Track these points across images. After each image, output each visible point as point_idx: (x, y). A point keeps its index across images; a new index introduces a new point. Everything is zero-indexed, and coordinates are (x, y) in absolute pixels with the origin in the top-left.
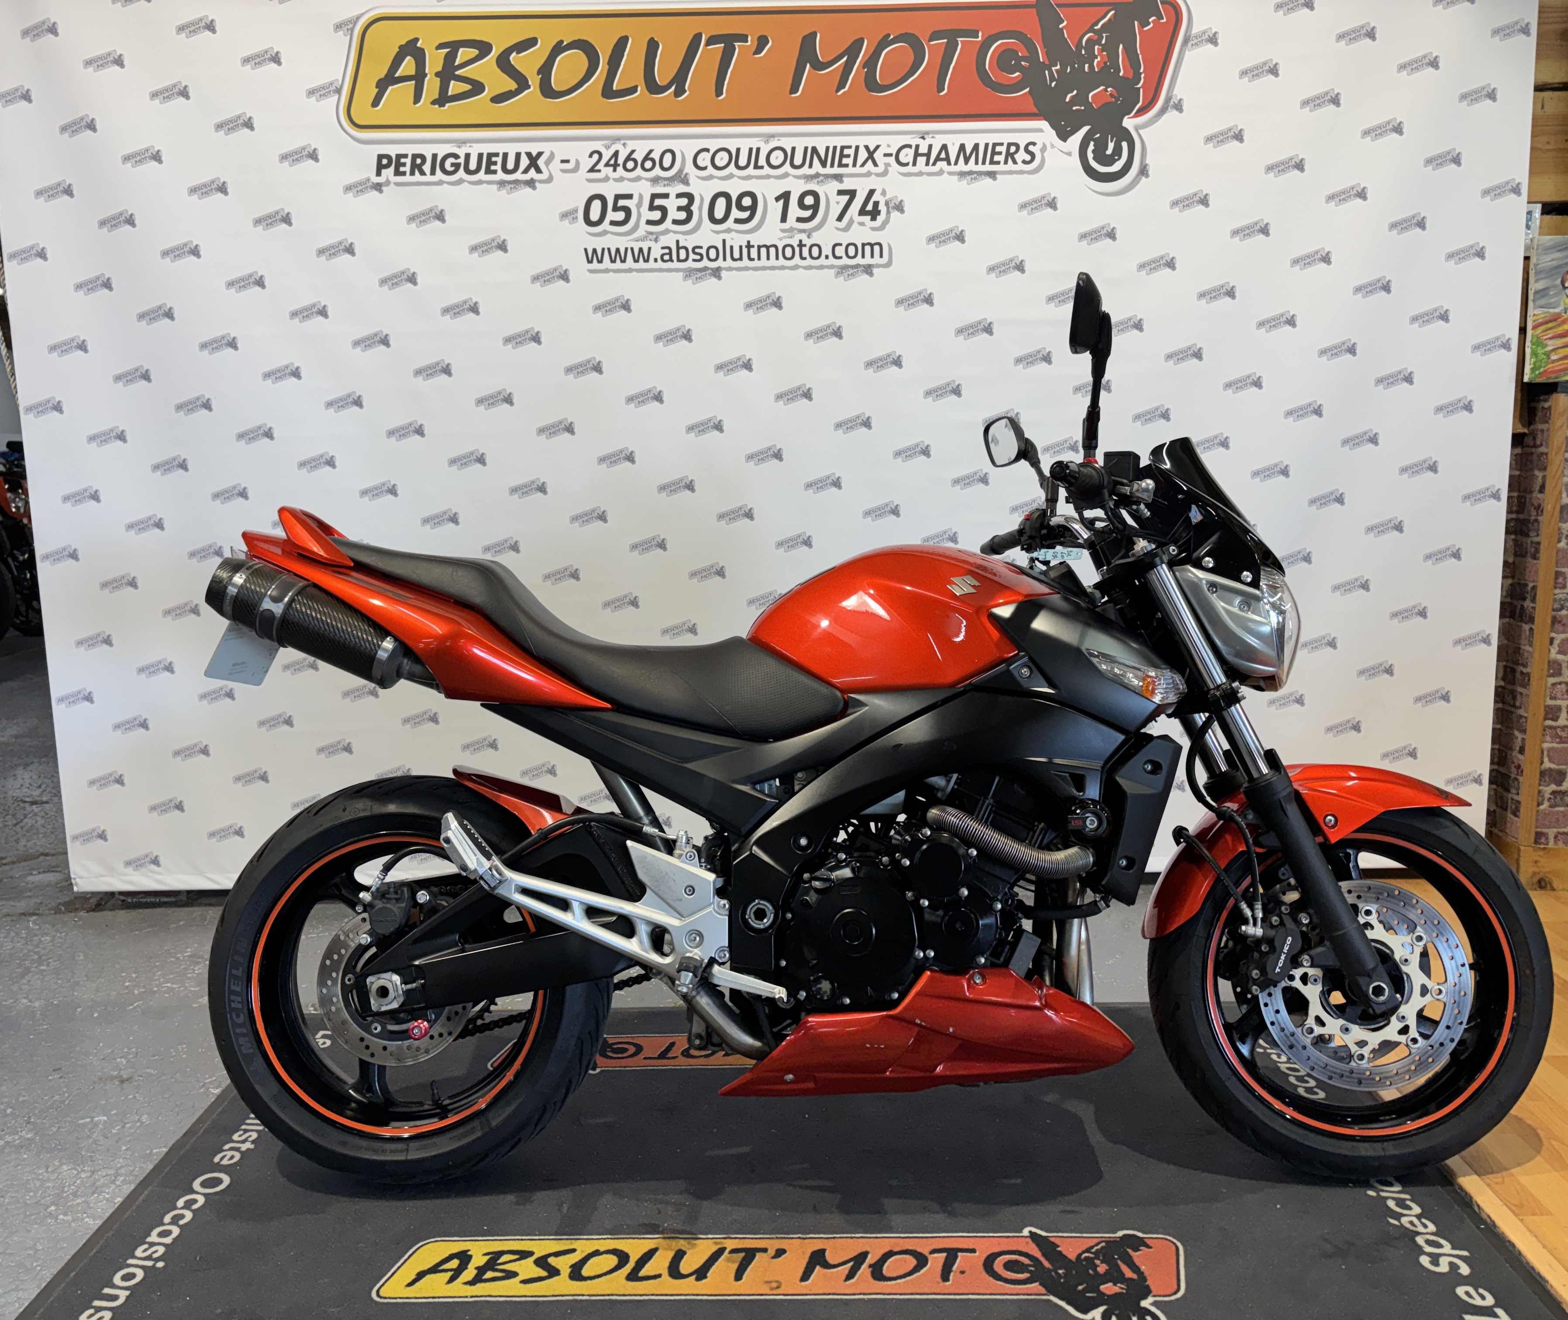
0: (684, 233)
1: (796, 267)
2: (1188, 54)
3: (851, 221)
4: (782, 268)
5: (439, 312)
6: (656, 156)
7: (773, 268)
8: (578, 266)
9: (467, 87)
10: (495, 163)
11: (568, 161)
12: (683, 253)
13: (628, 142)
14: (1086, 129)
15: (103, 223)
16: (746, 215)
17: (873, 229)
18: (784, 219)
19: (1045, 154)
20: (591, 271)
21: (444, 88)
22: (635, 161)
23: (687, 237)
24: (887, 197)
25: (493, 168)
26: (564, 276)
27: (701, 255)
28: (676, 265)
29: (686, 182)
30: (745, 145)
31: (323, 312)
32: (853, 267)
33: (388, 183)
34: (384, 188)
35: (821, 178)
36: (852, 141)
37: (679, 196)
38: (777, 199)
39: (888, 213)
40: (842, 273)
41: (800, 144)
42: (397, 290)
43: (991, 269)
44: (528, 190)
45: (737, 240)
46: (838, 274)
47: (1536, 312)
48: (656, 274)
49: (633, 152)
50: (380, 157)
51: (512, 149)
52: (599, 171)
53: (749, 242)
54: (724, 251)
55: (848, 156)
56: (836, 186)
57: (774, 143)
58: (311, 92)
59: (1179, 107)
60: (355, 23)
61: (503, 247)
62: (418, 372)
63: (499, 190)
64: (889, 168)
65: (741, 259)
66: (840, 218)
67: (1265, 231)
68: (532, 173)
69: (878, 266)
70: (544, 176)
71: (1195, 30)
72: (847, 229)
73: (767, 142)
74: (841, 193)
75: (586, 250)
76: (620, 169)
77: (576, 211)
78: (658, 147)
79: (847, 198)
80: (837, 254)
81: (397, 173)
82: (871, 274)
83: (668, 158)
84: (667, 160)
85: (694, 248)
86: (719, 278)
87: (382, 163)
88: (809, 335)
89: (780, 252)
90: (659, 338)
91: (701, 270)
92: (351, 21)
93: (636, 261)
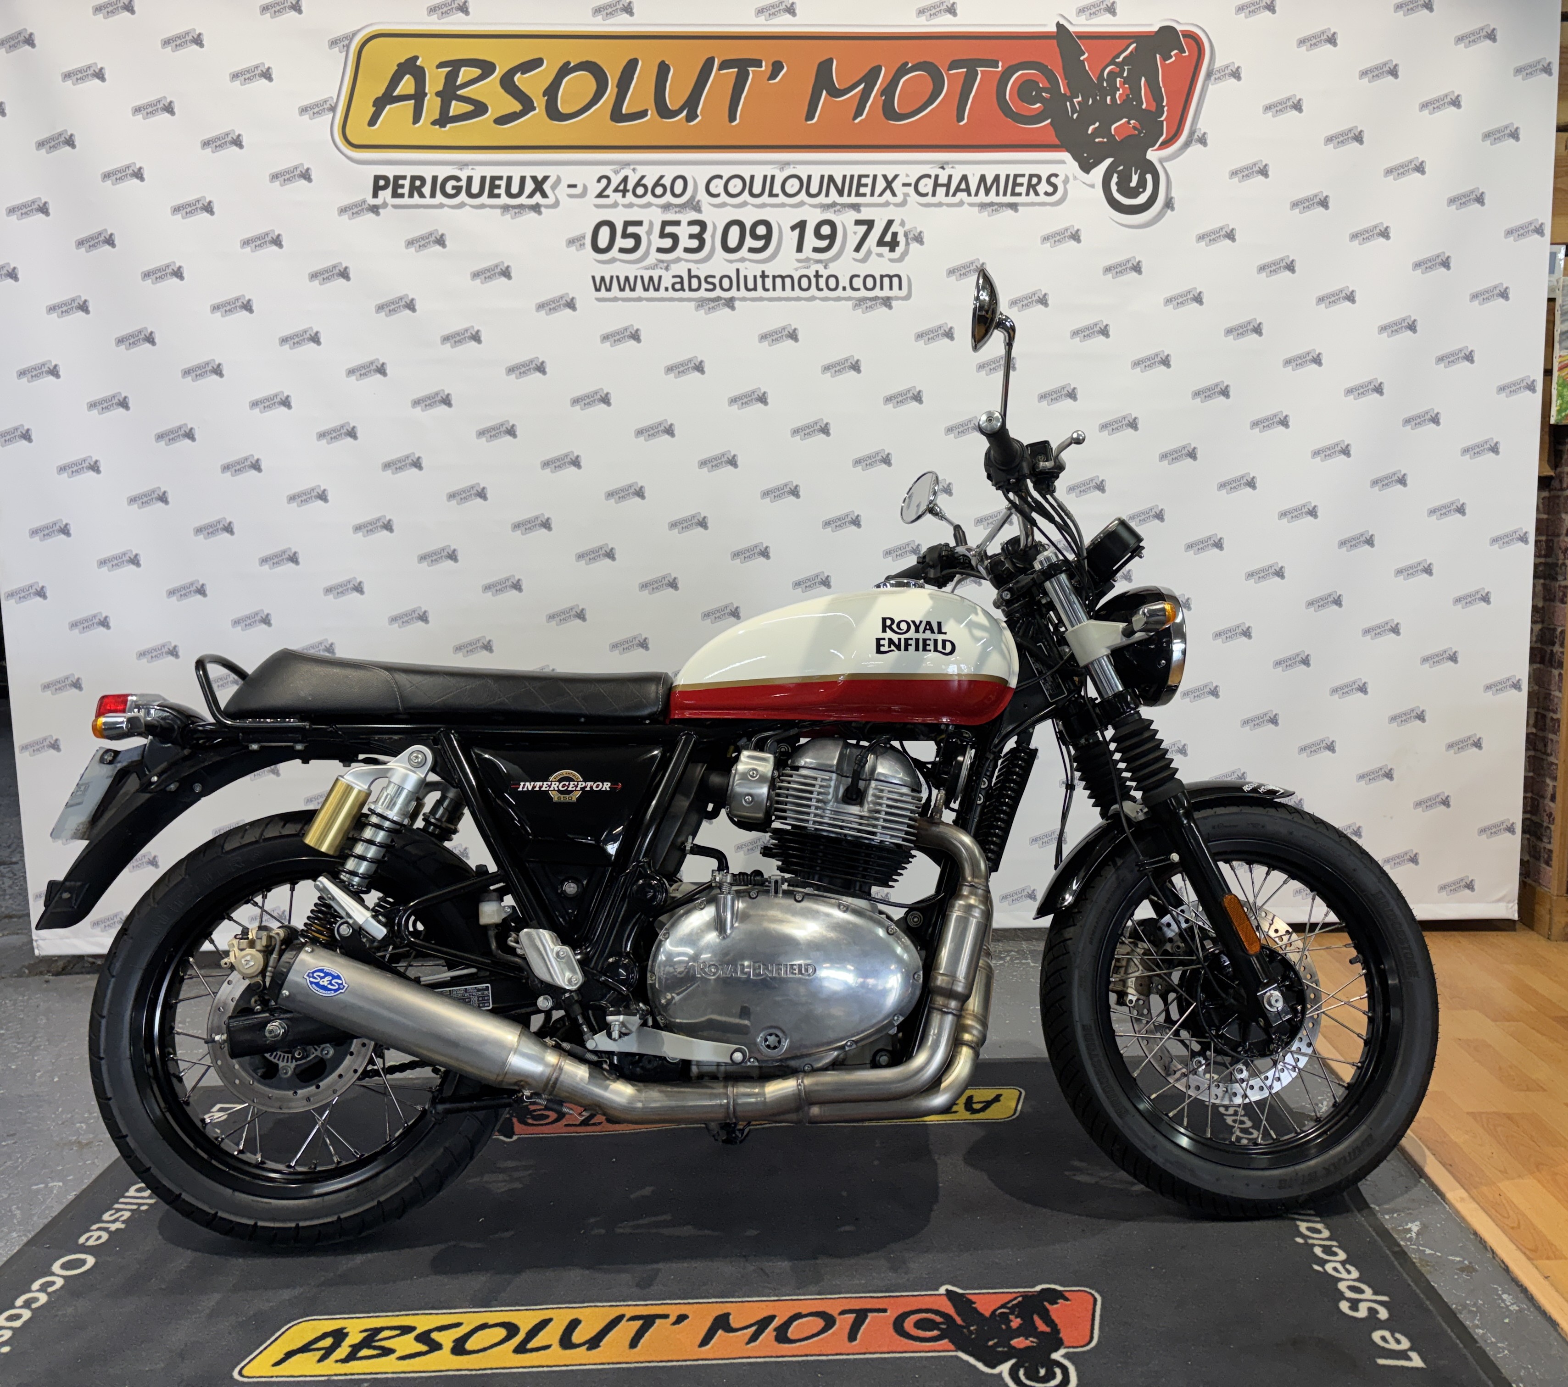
0: (696, 262)
1: (813, 298)
2: (1212, 88)
3: (869, 252)
4: (798, 299)
5: (439, 341)
6: (667, 182)
7: (788, 299)
8: (585, 294)
9: (470, 108)
10: (499, 187)
11: (575, 186)
12: (695, 282)
13: (637, 167)
14: (1109, 161)
15: (81, 243)
16: (760, 244)
17: (891, 260)
18: (800, 249)
19: (1068, 186)
20: (598, 300)
22: (645, 187)
23: (699, 266)
24: (907, 227)
25: (496, 191)
26: (571, 305)
27: (714, 284)
28: (687, 294)
29: (698, 209)
30: (759, 172)
31: (315, 339)
32: (871, 299)
33: (385, 205)
34: (381, 211)
35: (838, 207)
36: (870, 170)
37: (691, 223)
38: (793, 228)
39: (907, 244)
40: (860, 305)
41: (816, 172)
42: (395, 317)
43: (1014, 303)
44: (533, 215)
45: (751, 270)
46: (856, 306)
47: (1562, 353)
48: (667, 303)
49: (643, 177)
50: (377, 178)
51: (516, 173)
52: (608, 196)
53: (763, 272)
54: (737, 281)
55: (866, 185)
56: (854, 215)
57: (789, 171)
58: (304, 110)
59: (1203, 141)
60: (352, 39)
61: (506, 273)
62: (416, 403)
63: (503, 214)
64: (908, 198)
65: (755, 289)
66: (858, 249)
67: (1291, 267)
68: (538, 197)
69: (897, 298)
70: (551, 200)
71: (1218, 64)
72: (864, 260)
73: (782, 169)
74: (858, 223)
75: (593, 278)
76: (629, 195)
77: (584, 237)
78: (669, 173)
79: (864, 228)
80: (855, 286)
81: (395, 195)
82: (890, 307)
83: (679, 184)
84: (679, 186)
85: (706, 278)
86: (733, 308)
87: (379, 184)
88: (826, 368)
89: (796, 283)
90: (670, 369)
91: (713, 300)
92: (346, 38)
93: (646, 290)
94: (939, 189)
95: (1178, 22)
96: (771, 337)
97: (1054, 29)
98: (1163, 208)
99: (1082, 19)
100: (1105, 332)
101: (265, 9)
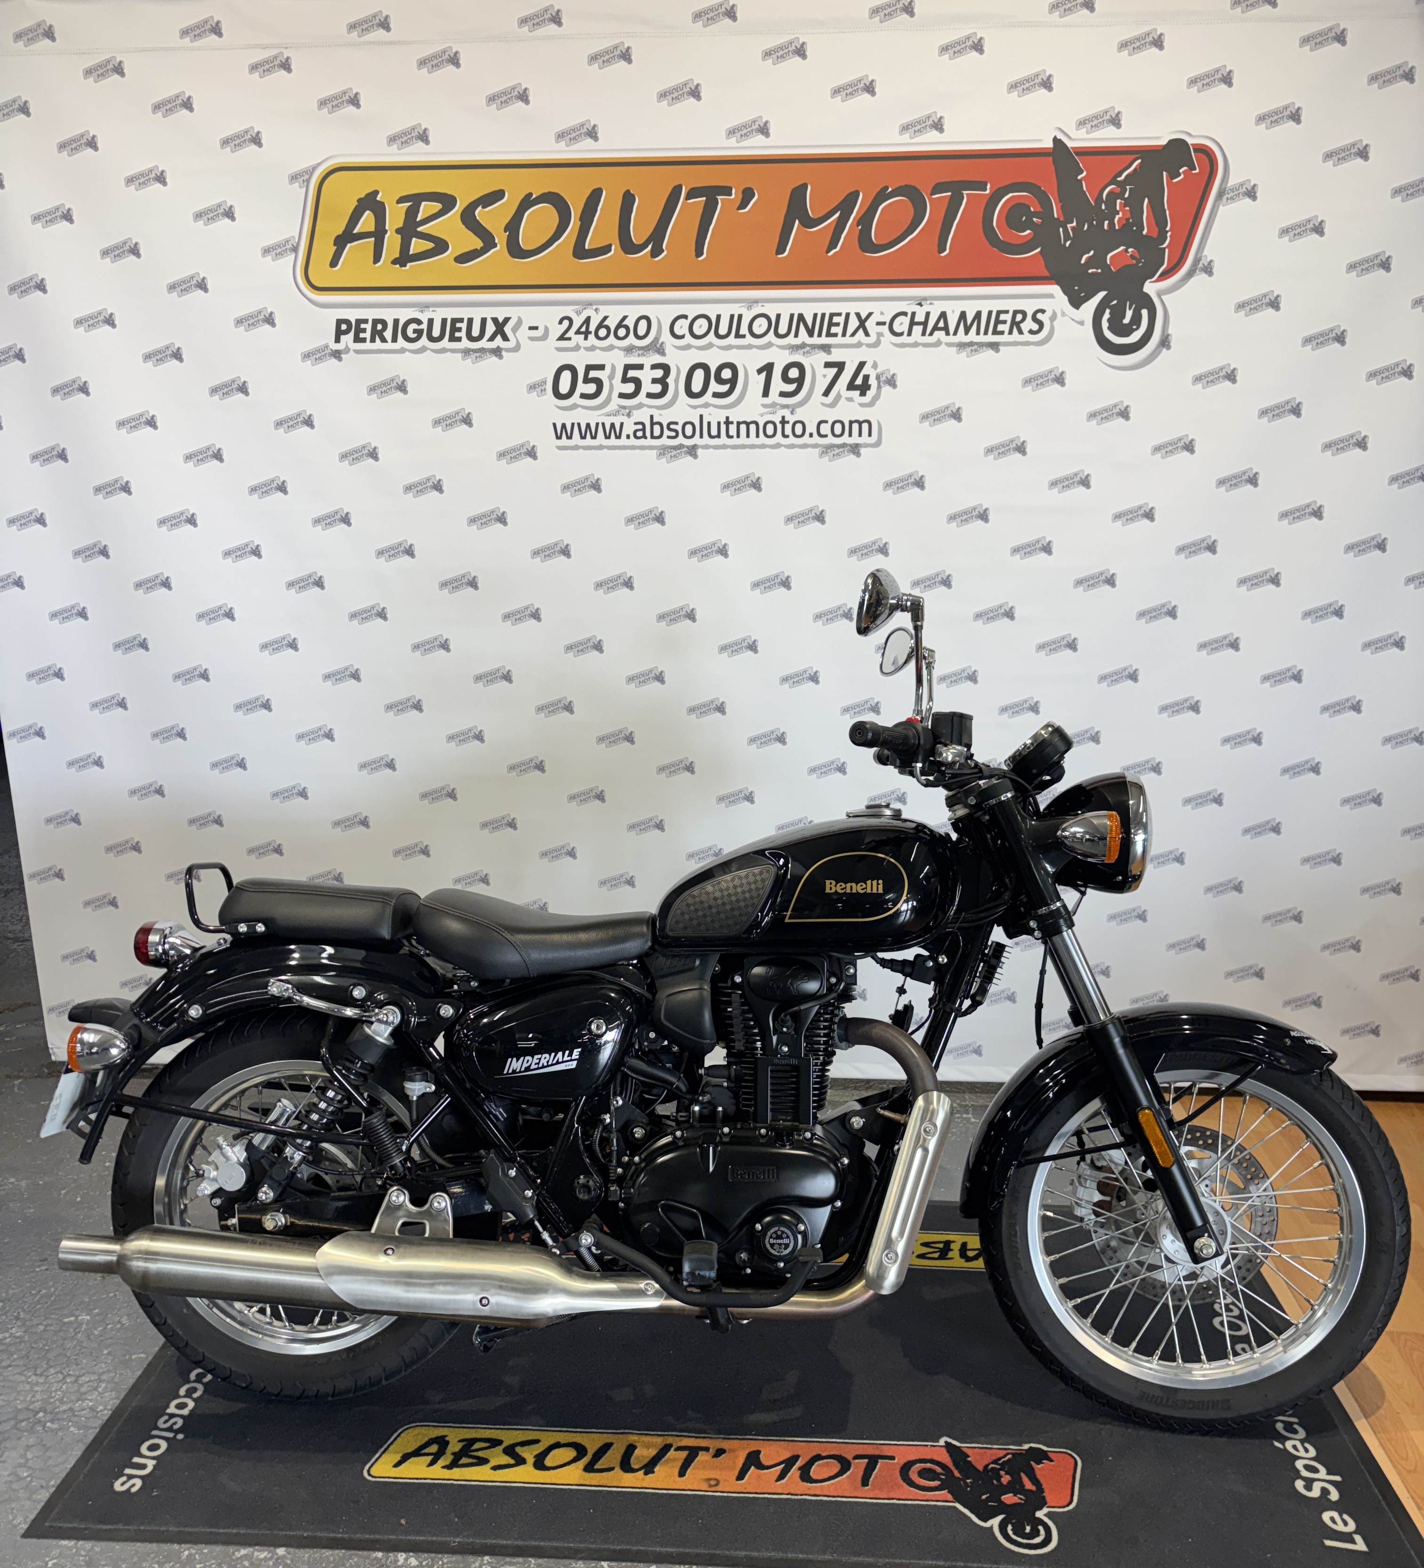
0: (658, 408)
1: (778, 446)
2: (1222, 209)
3: (839, 396)
4: (763, 446)
5: (401, 490)
6: (630, 322)
7: (753, 447)
8: (546, 442)
9: (430, 245)
10: (460, 330)
11: (536, 328)
12: (657, 429)
13: (600, 307)
14: (1102, 294)
15: (56, 391)
16: (725, 388)
17: (862, 405)
18: (766, 393)
19: (1055, 323)
20: (560, 448)
21: (405, 246)
22: (608, 328)
23: (661, 412)
24: (879, 370)
25: (457, 334)
26: (532, 453)
27: (676, 432)
28: (649, 442)
29: (661, 352)
30: (725, 310)
31: (282, 488)
32: (839, 446)
33: (347, 350)
34: (342, 356)
35: (808, 348)
36: (842, 308)
37: (654, 367)
38: (759, 371)
39: (879, 387)
40: (827, 452)
41: (786, 311)
42: (359, 466)
43: (989, 451)
44: (494, 359)
45: (714, 416)
46: (822, 453)
48: (628, 451)
49: (605, 318)
50: (339, 322)
51: (477, 315)
52: (570, 339)
53: (727, 418)
54: (701, 427)
55: (838, 324)
56: (825, 357)
57: (757, 310)
58: (266, 251)
59: (1208, 270)
60: (311, 174)
61: (467, 421)
62: (380, 553)
63: (464, 358)
64: (882, 338)
65: (719, 436)
66: (826, 393)
68: (499, 340)
69: (867, 445)
70: (511, 344)
71: (1232, 182)
72: (833, 405)
73: (749, 308)
74: (828, 365)
75: (554, 425)
76: (591, 337)
77: (545, 383)
78: (633, 313)
79: (834, 371)
80: (822, 432)
81: (357, 339)
82: (858, 455)
83: (643, 324)
84: (642, 328)
85: (668, 425)
86: (695, 456)
87: (341, 328)
88: (789, 519)
89: (761, 429)
90: (629, 520)
91: (675, 448)
92: (306, 172)
93: (608, 437)
94: (915, 328)
95: (1189, 134)
96: (733, 486)
97: (1050, 144)
98: (1158, 347)
99: (1082, 133)
100: (1085, 482)
101: (225, 142)
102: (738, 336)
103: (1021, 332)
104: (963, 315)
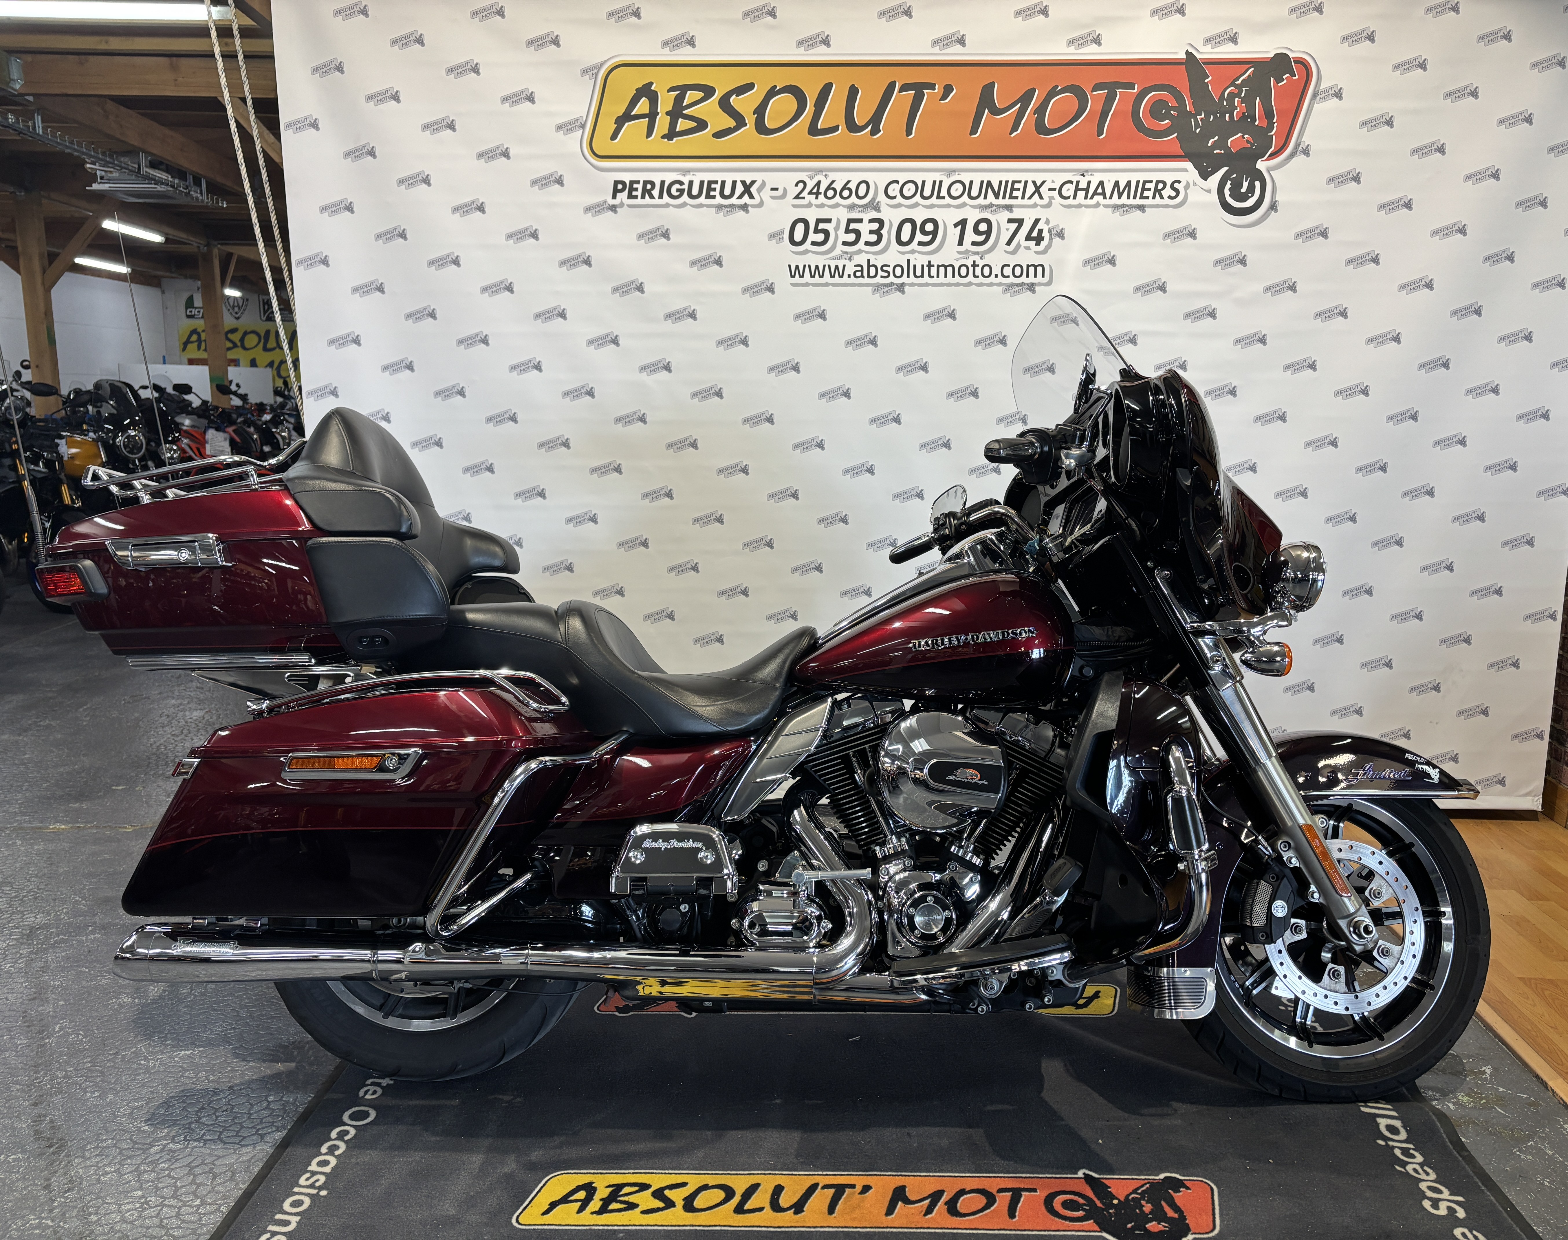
0: (874, 253)
1: (970, 284)
2: (1316, 107)
3: (1019, 246)
4: (958, 285)
5: (662, 318)
6: (853, 186)
7: (949, 285)
8: (783, 281)
9: (692, 124)
10: (714, 190)
11: (777, 189)
12: (873, 271)
13: (829, 174)
14: (1224, 170)
15: (379, 237)
16: (928, 238)
17: (1037, 252)
18: (960, 243)
19: (1188, 191)
20: (793, 285)
21: (673, 124)
22: (835, 190)
23: (877, 257)
24: (1051, 226)
25: (712, 193)
26: (771, 289)
27: (888, 272)
28: (866, 280)
29: (877, 209)
30: (930, 178)
31: (563, 315)
32: (1019, 285)
33: (622, 205)
34: (618, 209)
35: (995, 208)
36: (1022, 177)
37: (871, 221)
38: (956, 225)
39: (1051, 239)
40: (1010, 289)
41: (977, 178)
42: (627, 297)
43: (1138, 289)
44: (742, 213)
45: (919, 260)
46: (1006, 291)
48: (849, 288)
49: (833, 182)
50: (616, 183)
51: (729, 178)
52: (803, 198)
53: (929, 262)
54: (909, 269)
55: (1018, 190)
56: (1007, 215)
57: (955, 178)
58: (560, 127)
59: (1306, 152)
60: (599, 69)
61: (719, 262)
62: (643, 369)
63: (717, 212)
64: (1053, 201)
66: (1009, 243)
67: (1375, 260)
68: (746, 199)
69: (1040, 284)
70: (757, 201)
71: (1324, 86)
72: (1014, 252)
73: (948, 176)
74: (1010, 221)
75: (789, 266)
76: (821, 197)
77: (783, 232)
78: (855, 179)
79: (1014, 226)
80: (1005, 274)
81: (630, 196)
82: (1034, 292)
83: (863, 188)
84: (862, 190)
85: (882, 266)
86: (903, 292)
87: (618, 188)
88: (978, 342)
89: (956, 271)
90: (849, 343)
91: (887, 285)
92: (595, 68)
93: (832, 277)
94: (1079, 192)
96: (933, 316)
98: (1268, 210)
99: (1208, 48)
100: (1212, 315)
101: (530, 43)
102: (939, 197)
103: (1162, 197)
104: (1117, 184)
